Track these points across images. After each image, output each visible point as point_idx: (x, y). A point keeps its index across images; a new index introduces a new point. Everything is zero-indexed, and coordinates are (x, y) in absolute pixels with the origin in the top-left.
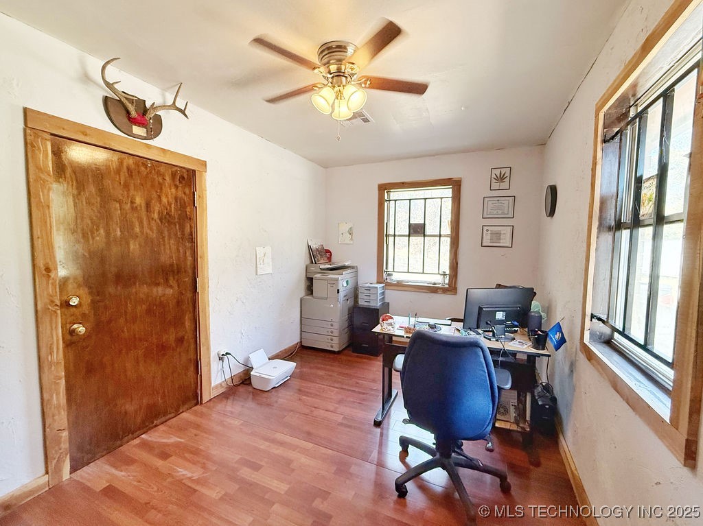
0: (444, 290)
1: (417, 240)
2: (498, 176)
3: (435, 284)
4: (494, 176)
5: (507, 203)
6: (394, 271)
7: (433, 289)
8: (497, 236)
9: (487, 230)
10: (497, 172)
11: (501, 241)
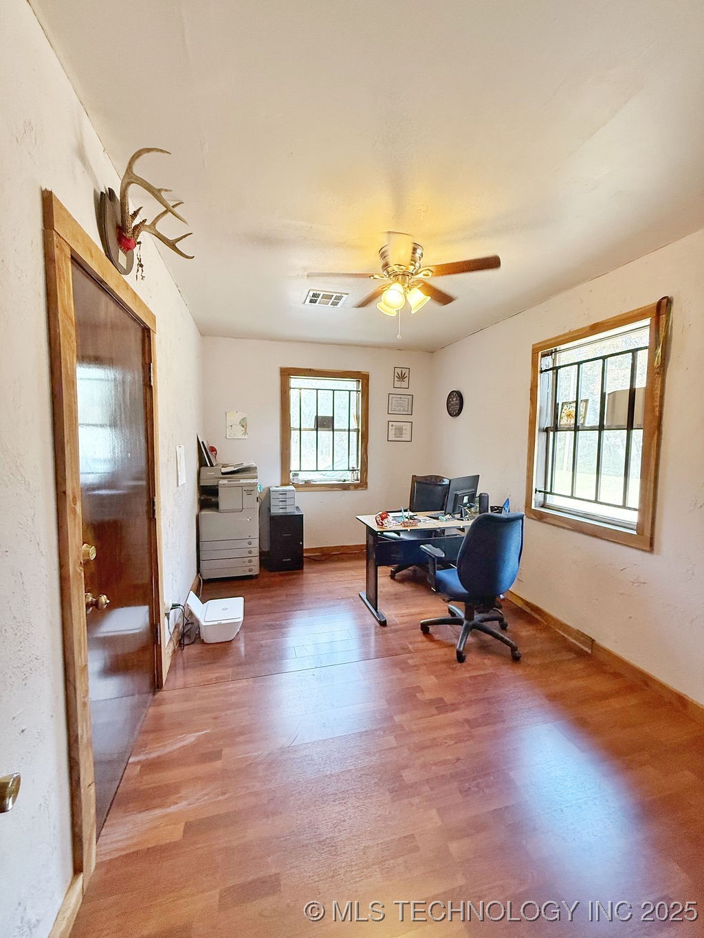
0: (356, 487)
1: (325, 435)
2: (400, 374)
3: (345, 481)
4: (396, 375)
5: (406, 400)
6: (300, 471)
7: (344, 487)
8: (400, 431)
9: (392, 426)
10: (399, 371)
11: (403, 436)
